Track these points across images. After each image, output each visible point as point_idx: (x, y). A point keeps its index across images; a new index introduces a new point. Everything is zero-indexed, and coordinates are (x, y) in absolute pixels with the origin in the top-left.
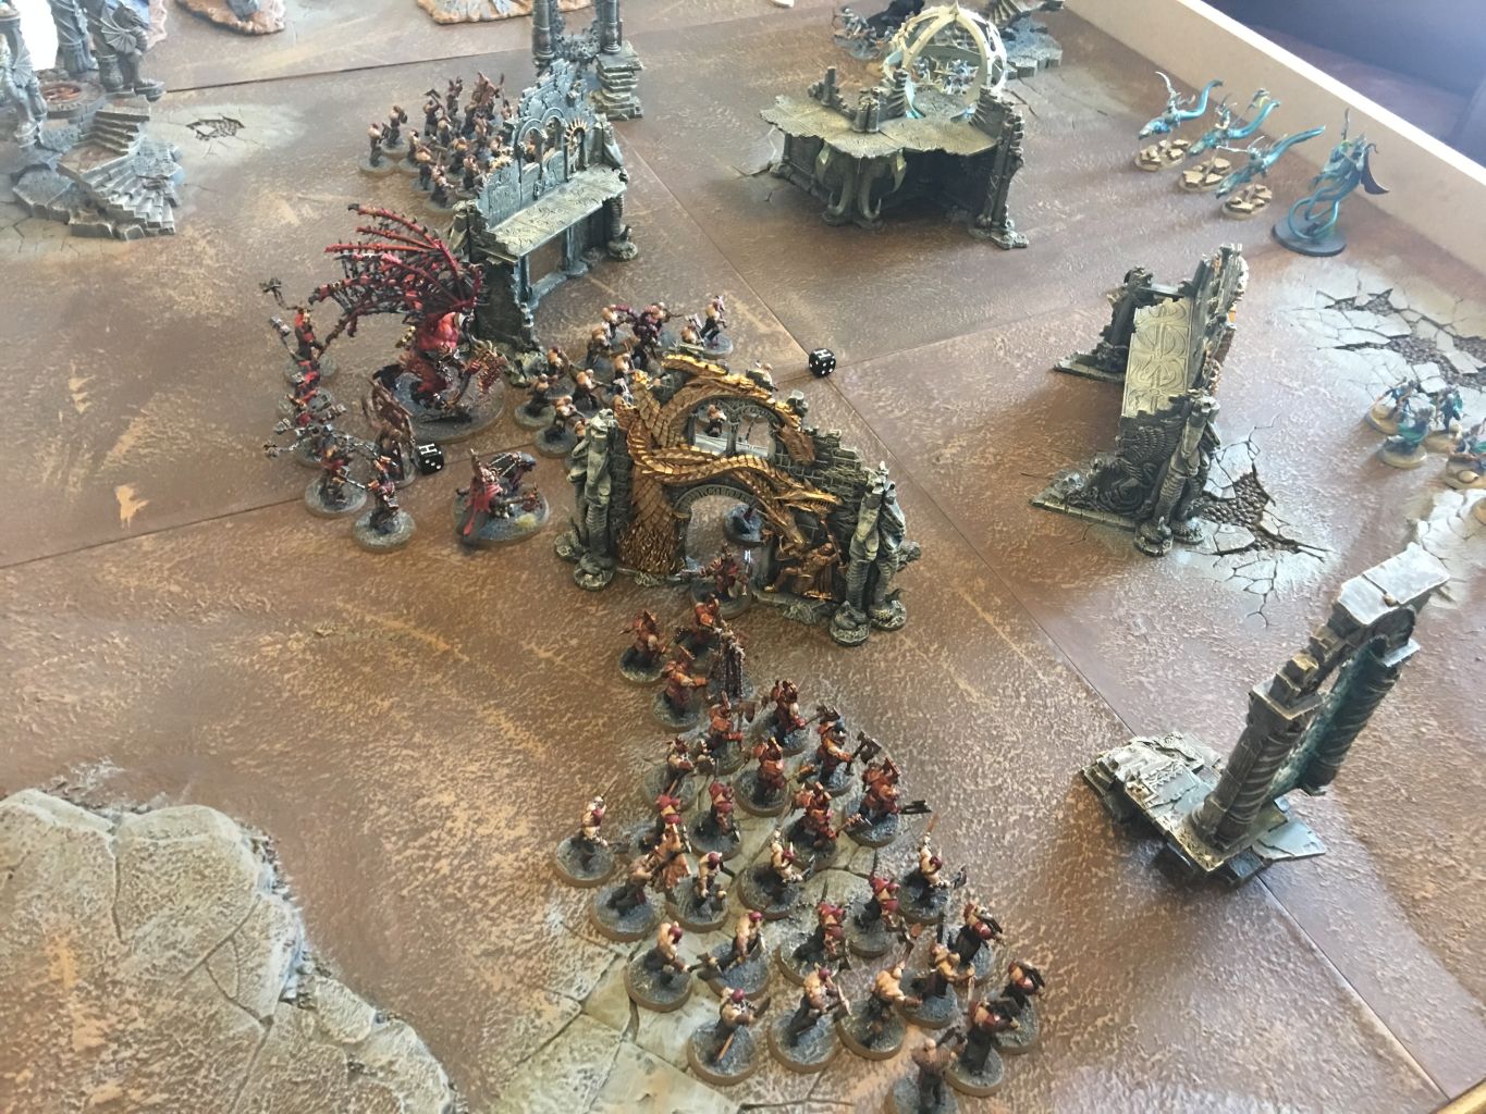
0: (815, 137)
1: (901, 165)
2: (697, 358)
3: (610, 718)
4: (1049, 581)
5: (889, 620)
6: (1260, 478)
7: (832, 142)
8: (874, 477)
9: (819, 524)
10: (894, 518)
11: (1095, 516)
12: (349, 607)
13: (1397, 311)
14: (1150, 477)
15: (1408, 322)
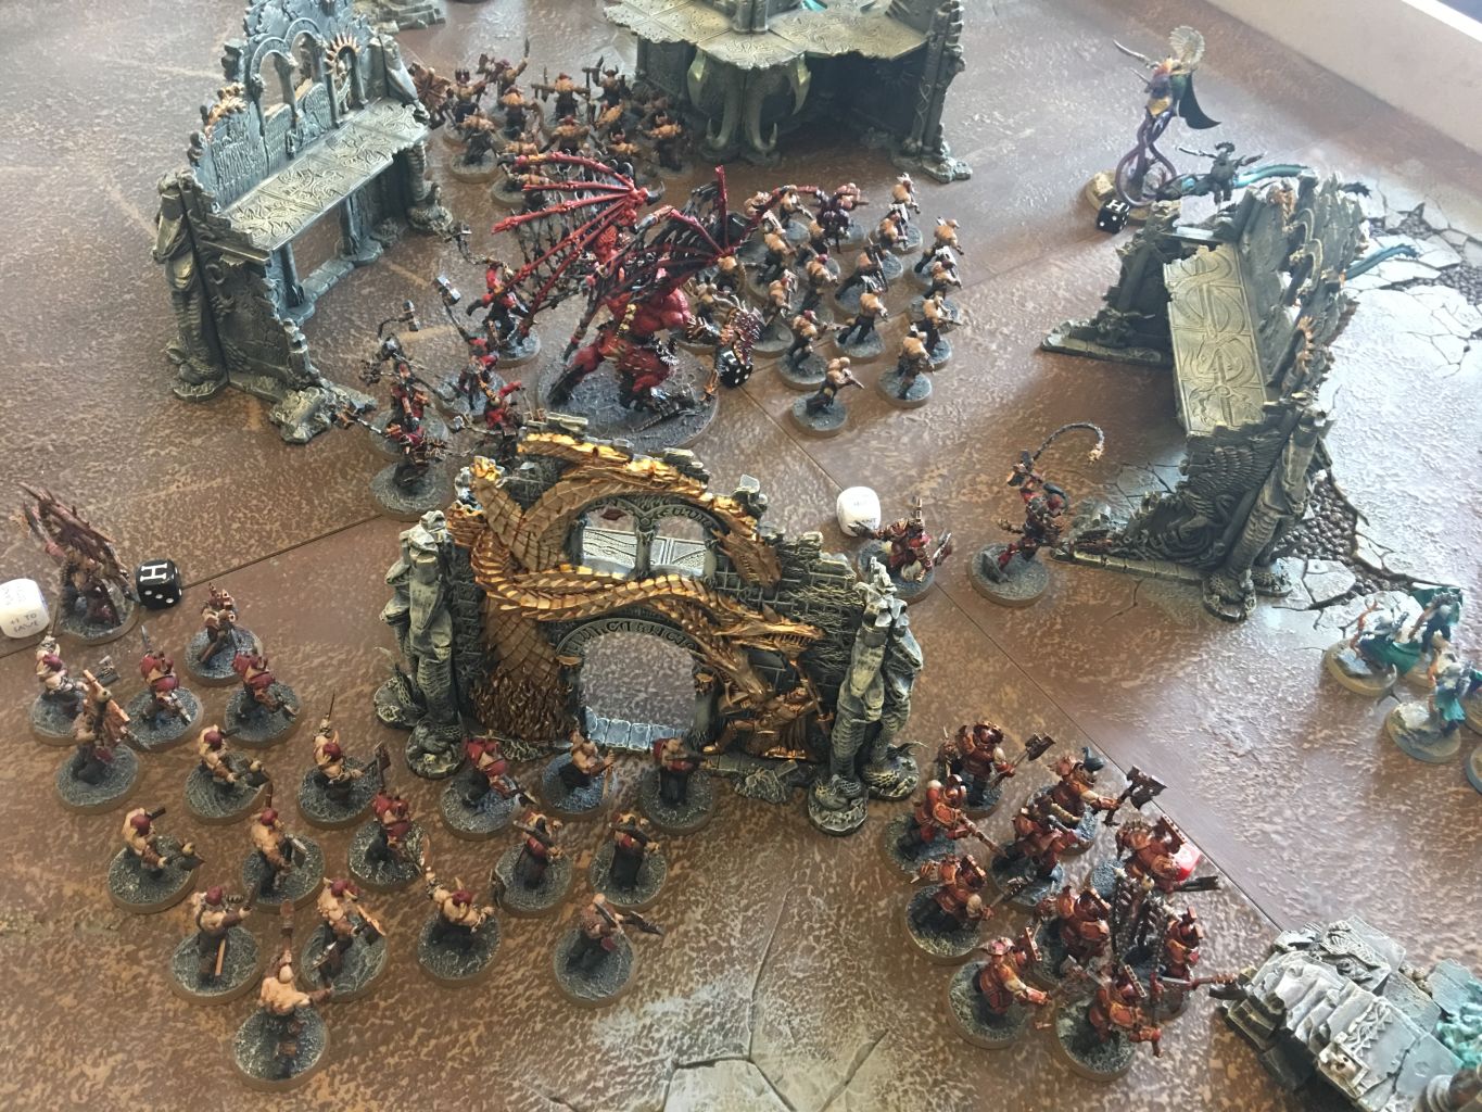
0: (684, 42)
1: (803, 77)
2: (580, 439)
3: (489, 1026)
4: (1103, 679)
5: (894, 785)
6: (1339, 484)
7: (711, 48)
8: (876, 599)
9: (787, 665)
10: (907, 656)
11: (1143, 568)
12: (36, 871)
13: (1437, 232)
14: (1225, 513)
15: (1453, 246)
